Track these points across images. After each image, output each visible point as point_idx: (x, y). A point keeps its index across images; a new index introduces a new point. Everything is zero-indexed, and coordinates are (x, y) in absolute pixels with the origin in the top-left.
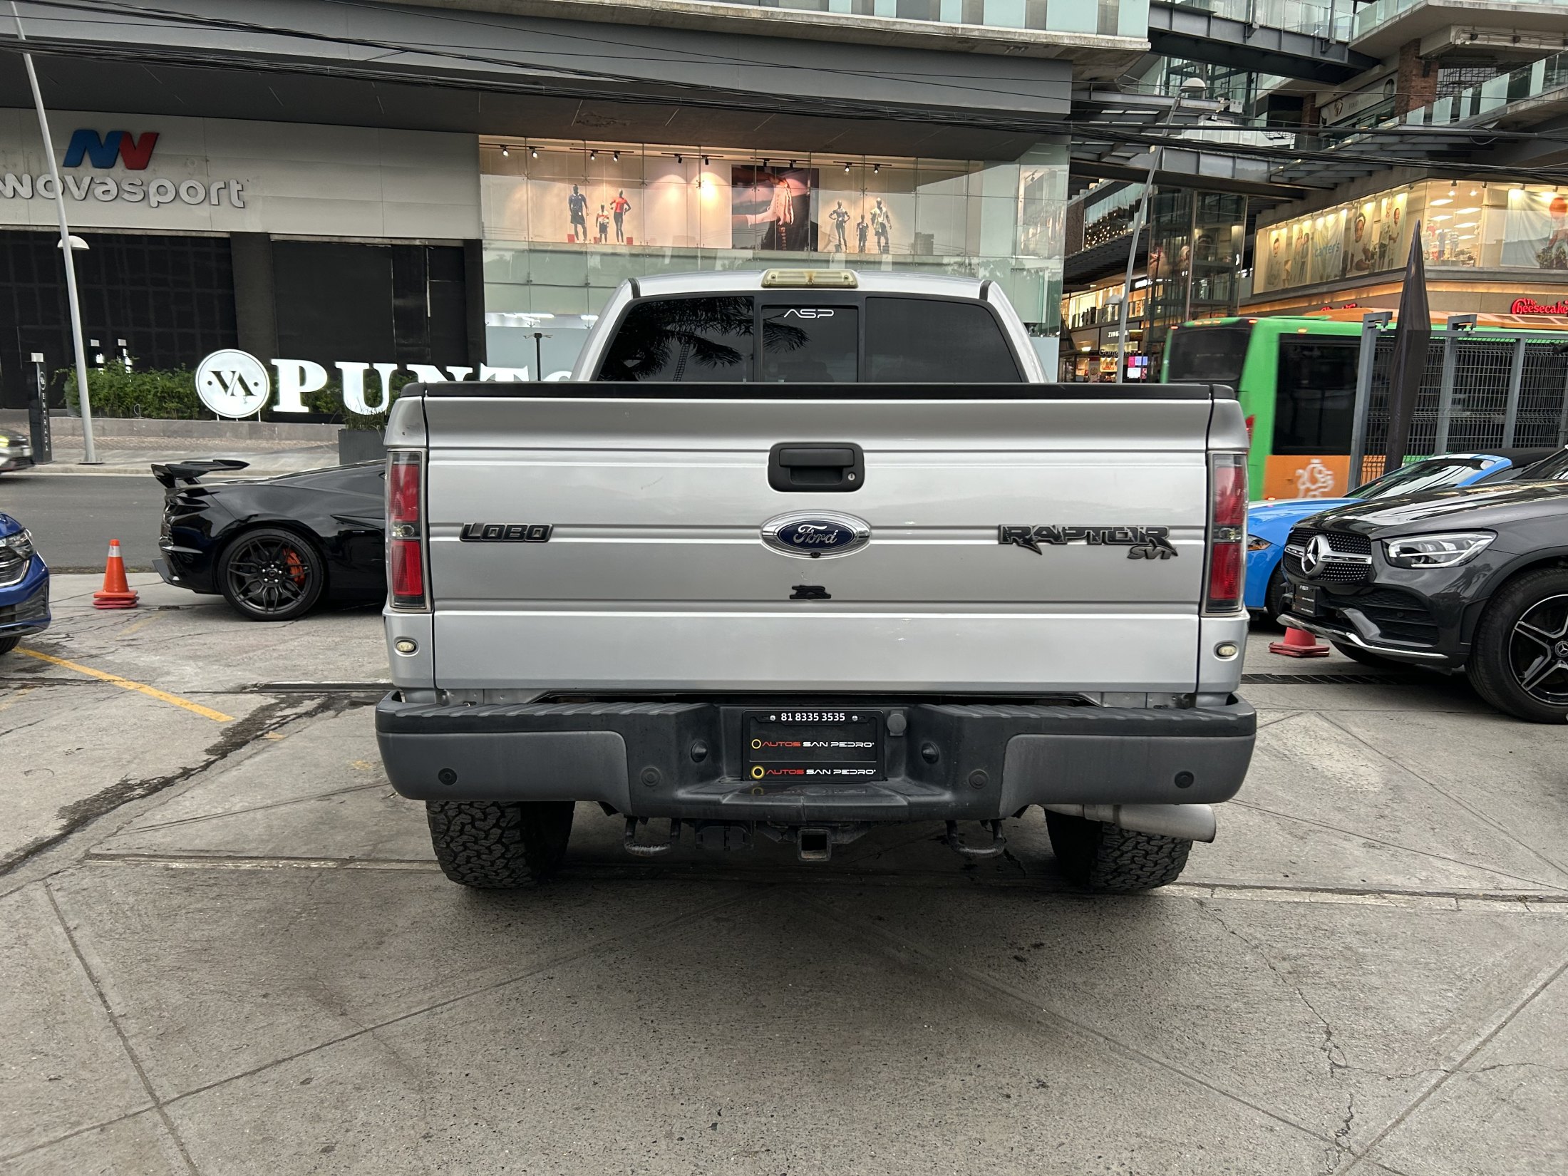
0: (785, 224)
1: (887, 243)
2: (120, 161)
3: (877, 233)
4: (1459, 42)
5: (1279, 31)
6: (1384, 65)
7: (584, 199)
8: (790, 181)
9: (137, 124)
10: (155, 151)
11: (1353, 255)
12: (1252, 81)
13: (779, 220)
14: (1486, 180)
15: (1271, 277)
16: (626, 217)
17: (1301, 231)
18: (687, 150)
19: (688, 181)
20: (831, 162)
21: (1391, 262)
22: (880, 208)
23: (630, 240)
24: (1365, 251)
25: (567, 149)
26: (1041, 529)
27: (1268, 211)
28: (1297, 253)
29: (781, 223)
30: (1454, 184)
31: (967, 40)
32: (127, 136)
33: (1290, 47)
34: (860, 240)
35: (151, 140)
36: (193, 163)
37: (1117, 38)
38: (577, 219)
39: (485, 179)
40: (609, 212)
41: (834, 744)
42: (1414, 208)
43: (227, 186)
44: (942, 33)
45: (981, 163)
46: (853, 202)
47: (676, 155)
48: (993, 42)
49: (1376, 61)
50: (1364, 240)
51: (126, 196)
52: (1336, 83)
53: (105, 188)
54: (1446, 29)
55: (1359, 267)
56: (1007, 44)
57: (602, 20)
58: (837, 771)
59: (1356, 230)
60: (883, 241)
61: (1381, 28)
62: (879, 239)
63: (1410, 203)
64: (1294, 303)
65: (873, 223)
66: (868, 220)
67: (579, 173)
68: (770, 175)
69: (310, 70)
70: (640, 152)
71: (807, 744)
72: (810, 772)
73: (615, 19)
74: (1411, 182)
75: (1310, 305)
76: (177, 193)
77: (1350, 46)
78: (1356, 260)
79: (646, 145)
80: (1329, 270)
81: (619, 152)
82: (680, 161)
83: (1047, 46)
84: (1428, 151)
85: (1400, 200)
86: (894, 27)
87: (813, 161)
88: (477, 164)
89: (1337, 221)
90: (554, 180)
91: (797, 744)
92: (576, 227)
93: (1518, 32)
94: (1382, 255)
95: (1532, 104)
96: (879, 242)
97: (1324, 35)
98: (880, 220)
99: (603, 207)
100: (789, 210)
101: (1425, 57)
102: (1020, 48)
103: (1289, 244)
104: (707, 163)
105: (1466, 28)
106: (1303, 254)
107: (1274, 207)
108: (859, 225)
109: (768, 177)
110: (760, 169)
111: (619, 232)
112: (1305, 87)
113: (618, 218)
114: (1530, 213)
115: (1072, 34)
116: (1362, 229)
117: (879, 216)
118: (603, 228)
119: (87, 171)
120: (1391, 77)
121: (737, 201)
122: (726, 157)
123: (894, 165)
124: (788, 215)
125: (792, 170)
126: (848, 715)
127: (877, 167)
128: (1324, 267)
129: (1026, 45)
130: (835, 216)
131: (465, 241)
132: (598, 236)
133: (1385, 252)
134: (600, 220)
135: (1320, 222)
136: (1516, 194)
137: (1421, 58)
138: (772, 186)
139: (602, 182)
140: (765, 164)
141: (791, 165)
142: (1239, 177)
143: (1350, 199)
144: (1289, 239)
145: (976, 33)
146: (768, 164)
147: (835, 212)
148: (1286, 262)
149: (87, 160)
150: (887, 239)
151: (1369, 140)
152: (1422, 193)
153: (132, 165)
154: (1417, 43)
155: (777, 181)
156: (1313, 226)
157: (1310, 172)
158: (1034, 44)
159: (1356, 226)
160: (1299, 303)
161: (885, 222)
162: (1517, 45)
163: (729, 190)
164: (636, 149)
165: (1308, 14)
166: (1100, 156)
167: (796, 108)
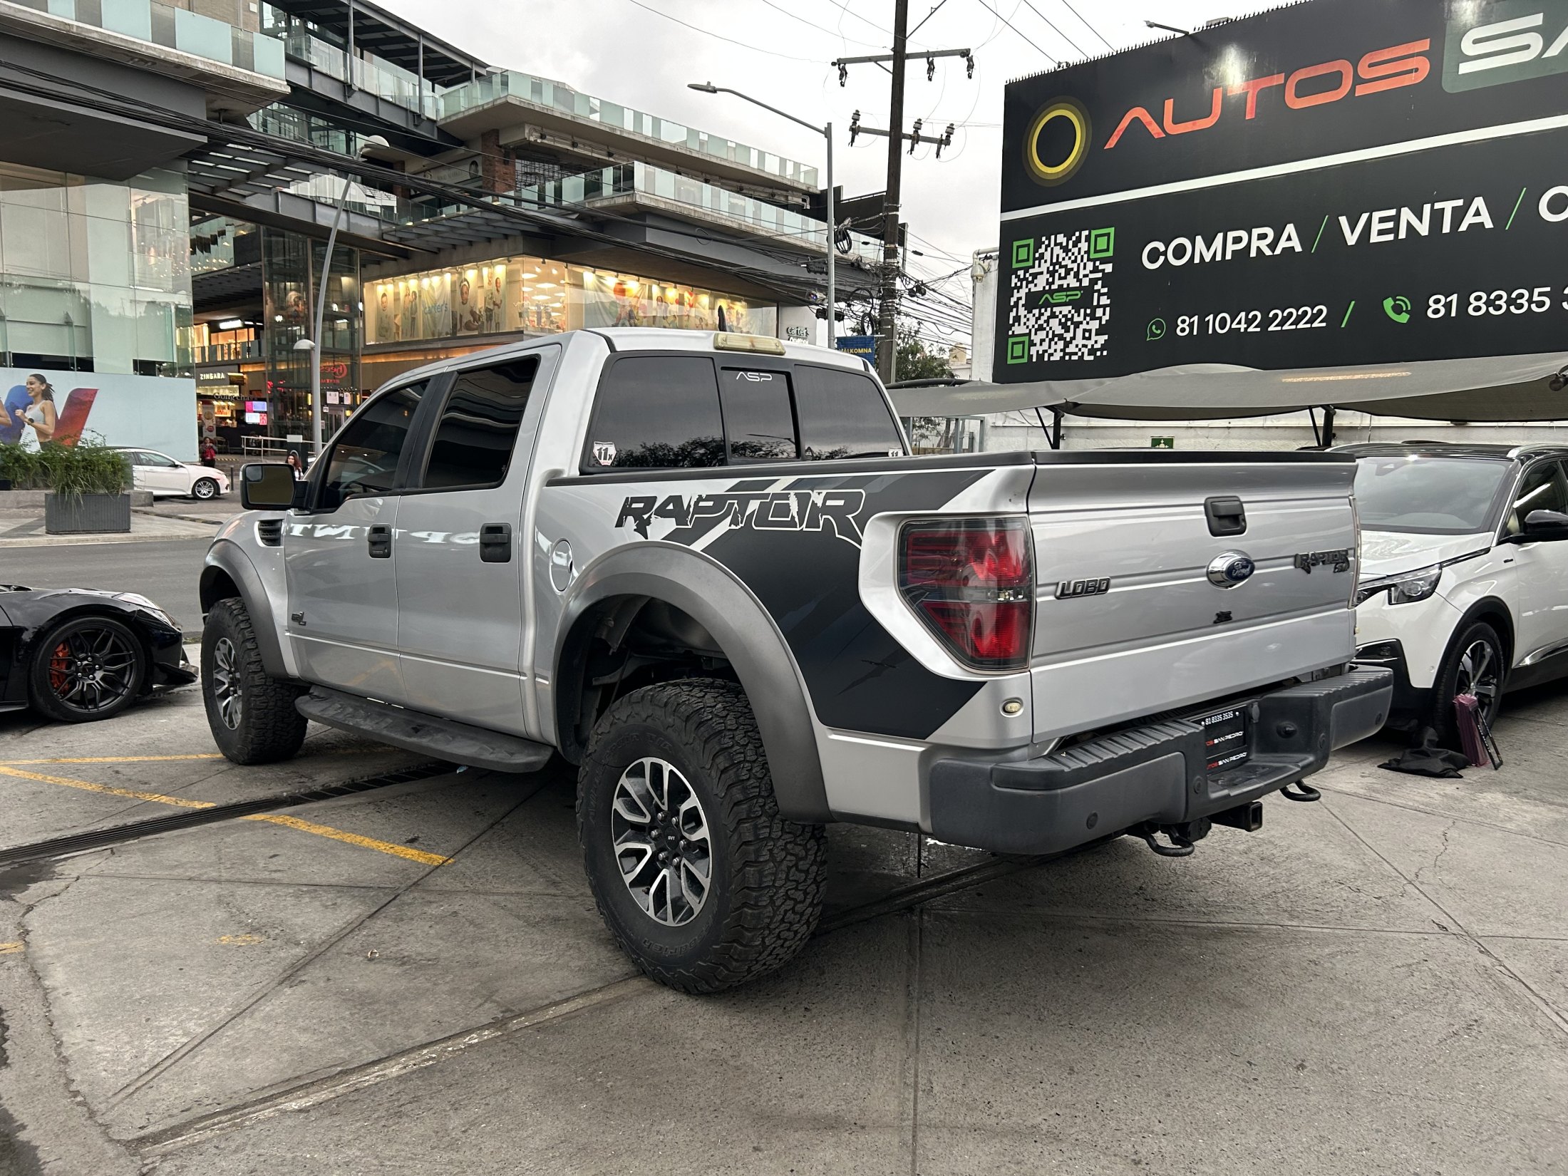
4: (532, 139)
5: (376, 97)
6: (468, 147)
11: (461, 316)
12: (351, 140)
14: (567, 262)
15: (382, 329)
17: (408, 289)
21: (498, 325)
24: (473, 313)
27: (372, 266)
28: (405, 309)
30: (544, 262)
31: (83, 41)
33: (386, 114)
37: (254, 74)
41: (1227, 737)
42: (512, 279)
44: (52, 26)
45: (81, 178)
48: (114, 49)
49: (461, 143)
50: (471, 303)
52: (425, 155)
54: (520, 125)
55: (468, 327)
56: (132, 54)
58: (1232, 759)
59: (462, 293)
61: (466, 114)
63: (509, 274)
64: (410, 356)
71: (1216, 741)
72: (1220, 763)
74: (509, 256)
75: (426, 359)
77: (438, 124)
78: (465, 321)
80: (439, 328)
83: (178, 66)
84: (522, 231)
85: (500, 270)
89: (442, 283)
91: (1211, 743)
93: (576, 139)
94: (489, 318)
95: (605, 203)
97: (415, 109)
101: (505, 147)
102: (147, 62)
103: (397, 299)
105: (537, 128)
106: (413, 311)
107: (379, 263)
112: (401, 153)
114: (600, 294)
115: (206, 60)
116: (467, 293)
120: (475, 159)
126: (1234, 711)
128: (435, 326)
129: (154, 60)
133: (491, 315)
135: (426, 282)
136: (589, 276)
137: (500, 147)
142: (354, 231)
143: (453, 265)
144: (397, 295)
145: (95, 36)
148: (396, 316)
151: (479, 214)
152: (518, 266)
154: (495, 133)
156: (419, 286)
157: (420, 235)
158: (164, 61)
159: (460, 289)
160: (415, 356)
162: (576, 150)
165: (400, 87)
166: (214, 190)
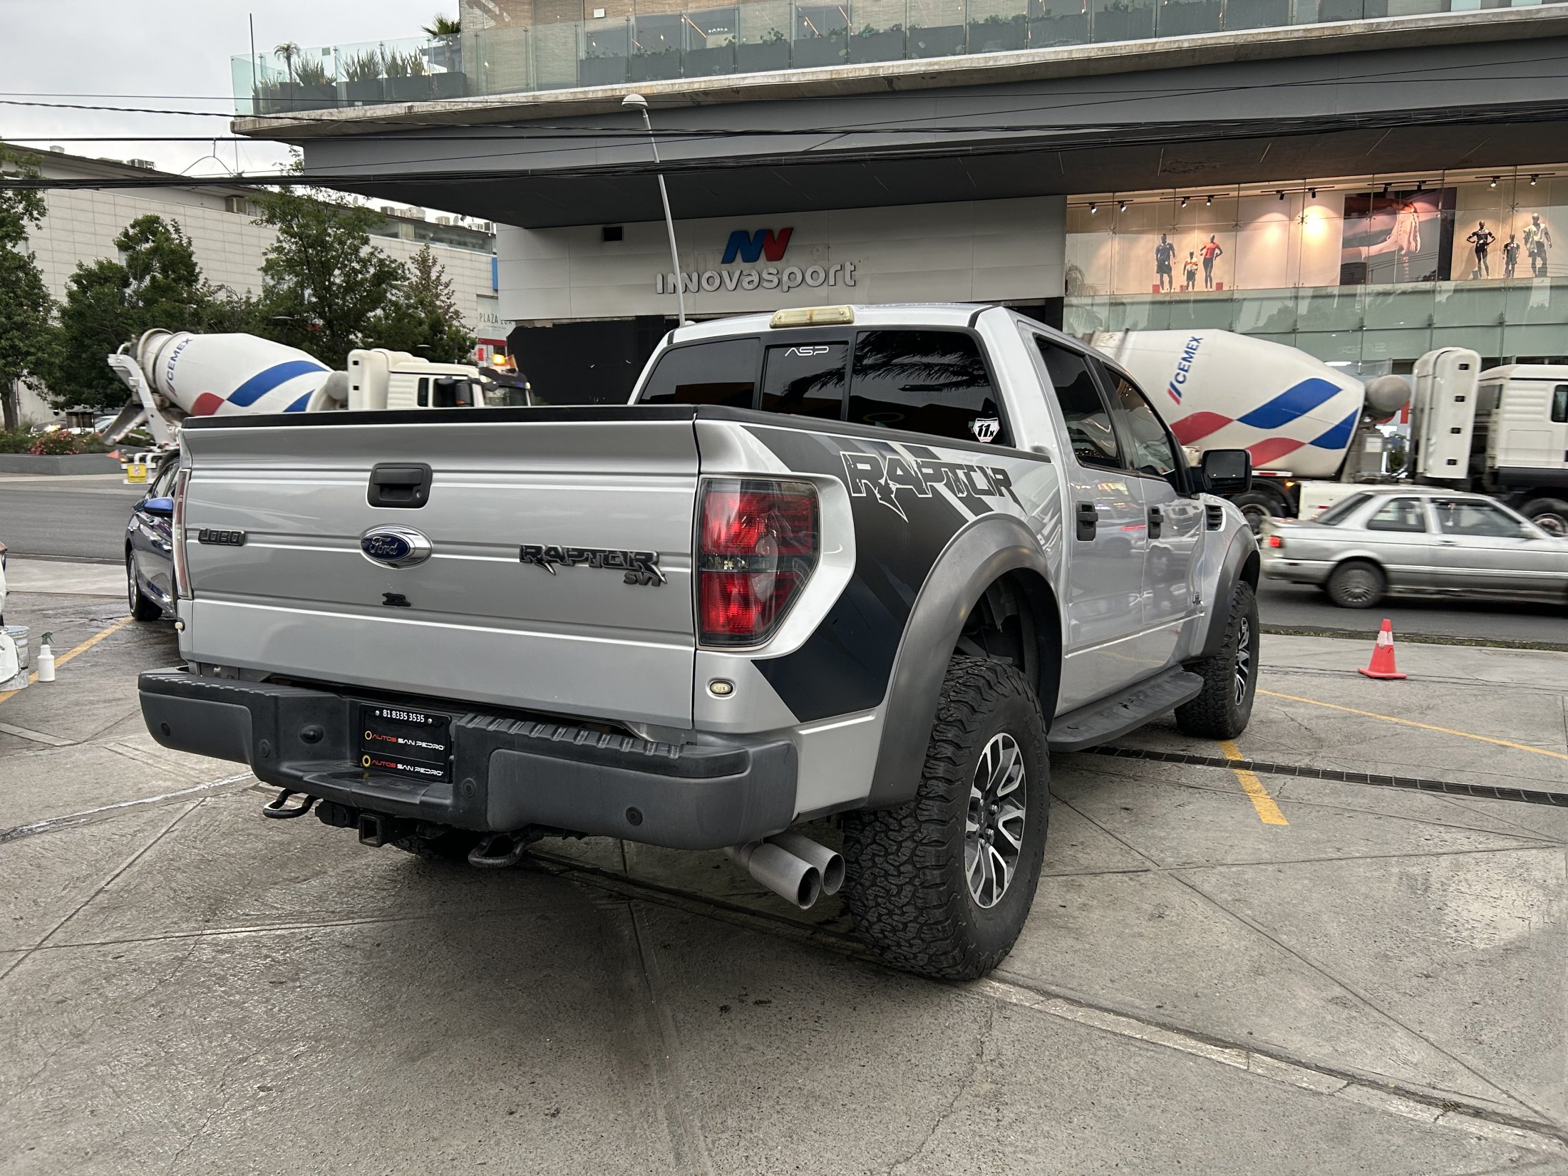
0: (1409, 253)
1: (1545, 264)
2: (763, 255)
3: (1531, 254)
7: (1171, 247)
8: (1418, 205)
9: (776, 222)
10: (789, 244)
13: (1401, 249)
16: (1216, 262)
18: (1287, 185)
19: (1291, 219)
20: (1472, 178)
22: (1537, 225)
23: (1220, 286)
25: (1157, 199)
26: (550, 549)
29: (1403, 252)
32: (770, 232)
34: (1507, 264)
35: (787, 233)
36: (818, 251)
38: (1164, 268)
39: (1070, 238)
40: (1198, 259)
41: (419, 743)
43: (842, 267)
46: (1501, 219)
47: (1278, 191)
51: (765, 284)
53: (750, 278)
57: (1182, 65)
58: (418, 769)
60: (1539, 262)
62: (1534, 261)
65: (1526, 242)
66: (1519, 240)
67: (1169, 222)
68: (1392, 201)
69: (769, 162)
70: (1235, 193)
71: (401, 741)
72: (400, 766)
73: (1196, 61)
76: (803, 277)
79: (1242, 185)
81: (1212, 196)
82: (1282, 198)
86: (1539, 16)
87: (1447, 179)
88: (1065, 224)
90: (1142, 232)
91: (394, 740)
92: (1162, 277)
96: (1534, 264)
98: (1536, 238)
99: (1192, 254)
100: (1415, 237)
104: (1314, 196)
108: (1506, 246)
109: (1390, 203)
110: (1378, 196)
111: (1208, 278)
113: (1208, 263)
117: (1535, 234)
118: (1191, 276)
119: (739, 265)
121: (1350, 233)
122: (1337, 187)
123: (1558, 173)
124: (1413, 244)
125: (1420, 192)
126: (426, 717)
127: (1534, 177)
130: (1475, 238)
131: (1048, 300)
132: (1186, 284)
134: (1188, 267)
138: (1394, 213)
139: (1193, 229)
140: (1386, 189)
141: (1419, 187)
146: (1390, 189)
147: (1474, 234)
149: (739, 257)
150: (1544, 260)
153: (771, 258)
155: (1401, 206)
161: (1544, 240)
163: (1340, 223)
164: (1232, 191)
167: (1242, 132)
